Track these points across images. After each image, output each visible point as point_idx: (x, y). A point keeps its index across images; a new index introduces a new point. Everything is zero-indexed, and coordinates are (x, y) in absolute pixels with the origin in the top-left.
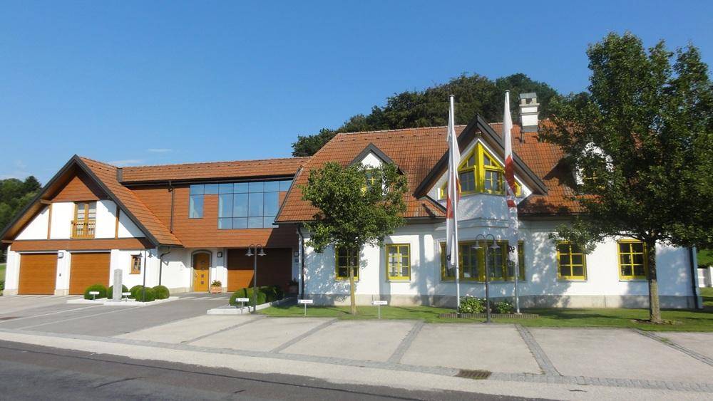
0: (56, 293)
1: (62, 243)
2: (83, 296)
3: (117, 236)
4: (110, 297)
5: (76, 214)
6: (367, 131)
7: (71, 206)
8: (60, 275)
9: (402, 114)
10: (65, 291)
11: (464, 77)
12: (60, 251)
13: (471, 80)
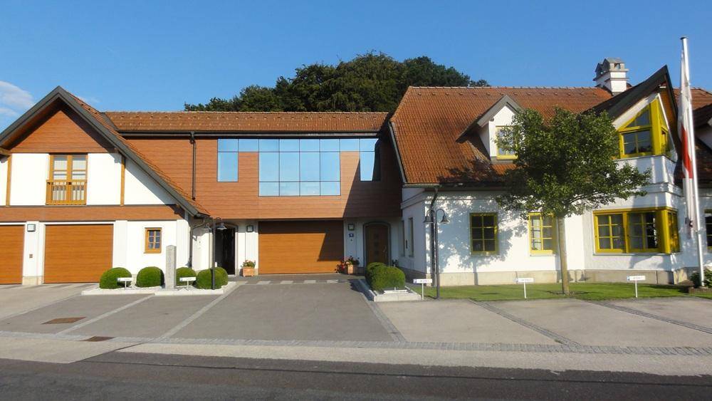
0: (24, 282)
1: (31, 212)
2: (98, 284)
3: (122, 200)
4: (162, 284)
5: (52, 171)
6: (442, 86)
7: (44, 158)
8: (31, 256)
9: (315, 86)
10: (40, 278)
11: (370, 55)
12: (28, 223)
13: (378, 58)
